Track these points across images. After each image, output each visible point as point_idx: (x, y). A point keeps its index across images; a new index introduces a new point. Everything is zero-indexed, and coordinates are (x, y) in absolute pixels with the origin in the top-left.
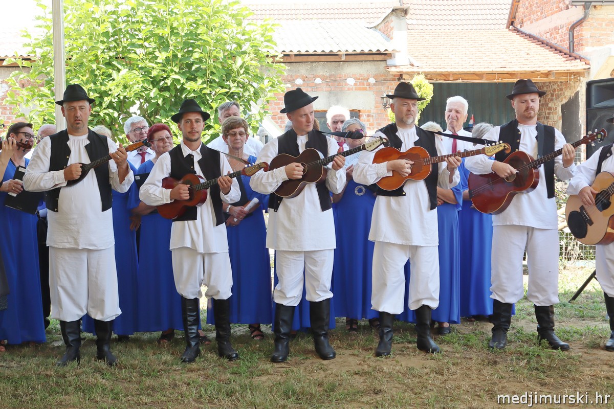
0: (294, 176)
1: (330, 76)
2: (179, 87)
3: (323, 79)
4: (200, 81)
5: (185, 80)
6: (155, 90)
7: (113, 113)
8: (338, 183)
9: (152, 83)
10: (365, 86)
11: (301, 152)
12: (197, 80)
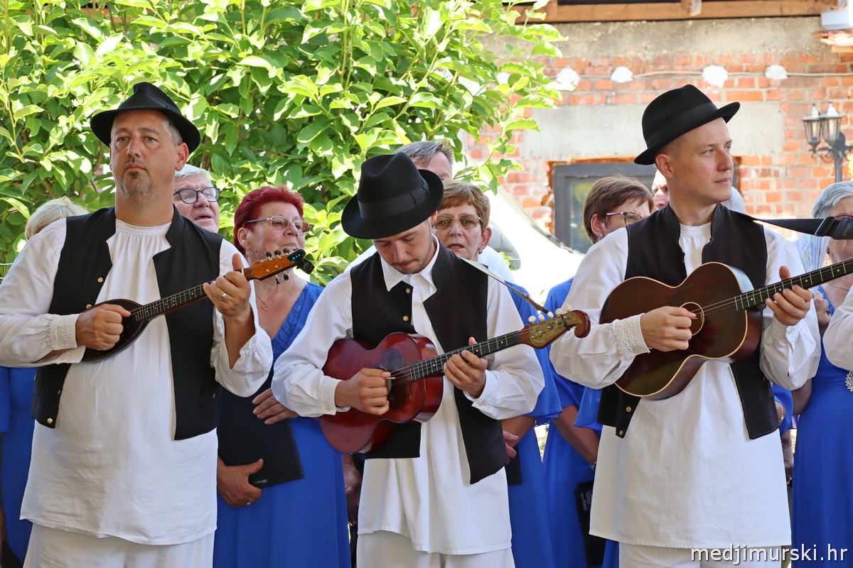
0: (666, 342)
1: (657, 62)
2: (264, 90)
3: (636, 71)
4: (325, 73)
5: (281, 70)
6: (196, 98)
7: (78, 162)
8: (791, 356)
9: (188, 79)
10: (757, 88)
11: (690, 270)
12: (316, 73)
